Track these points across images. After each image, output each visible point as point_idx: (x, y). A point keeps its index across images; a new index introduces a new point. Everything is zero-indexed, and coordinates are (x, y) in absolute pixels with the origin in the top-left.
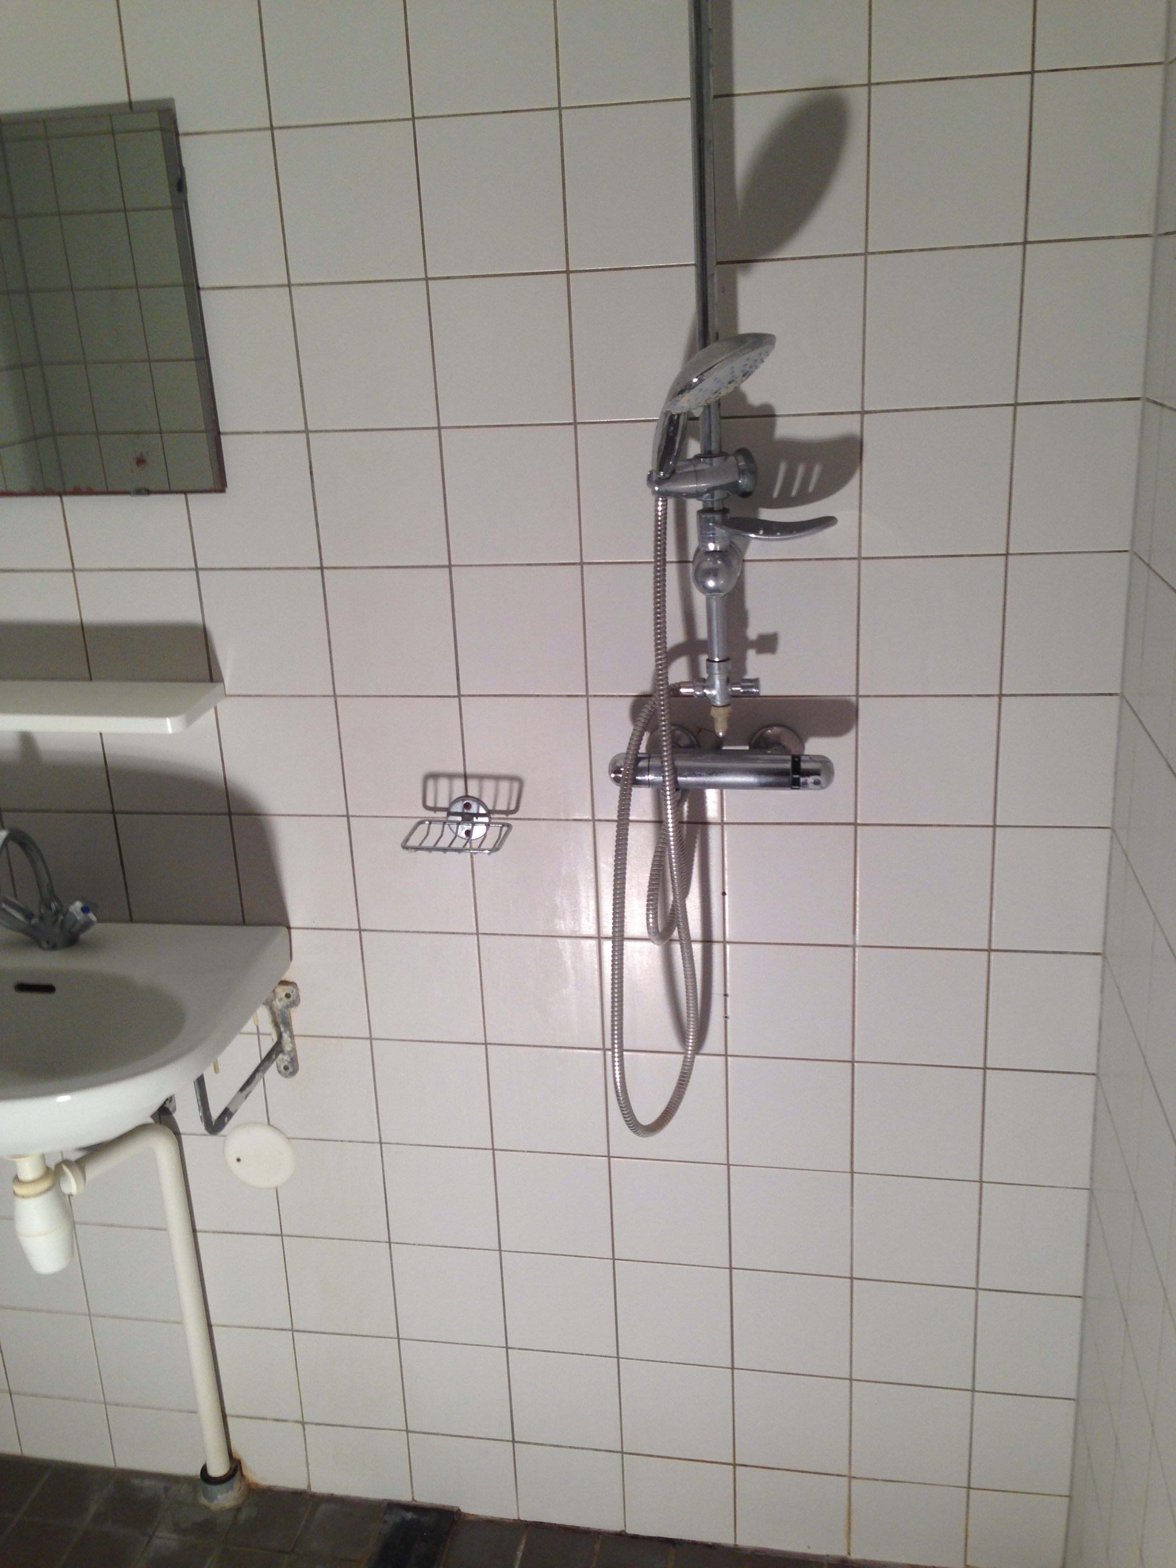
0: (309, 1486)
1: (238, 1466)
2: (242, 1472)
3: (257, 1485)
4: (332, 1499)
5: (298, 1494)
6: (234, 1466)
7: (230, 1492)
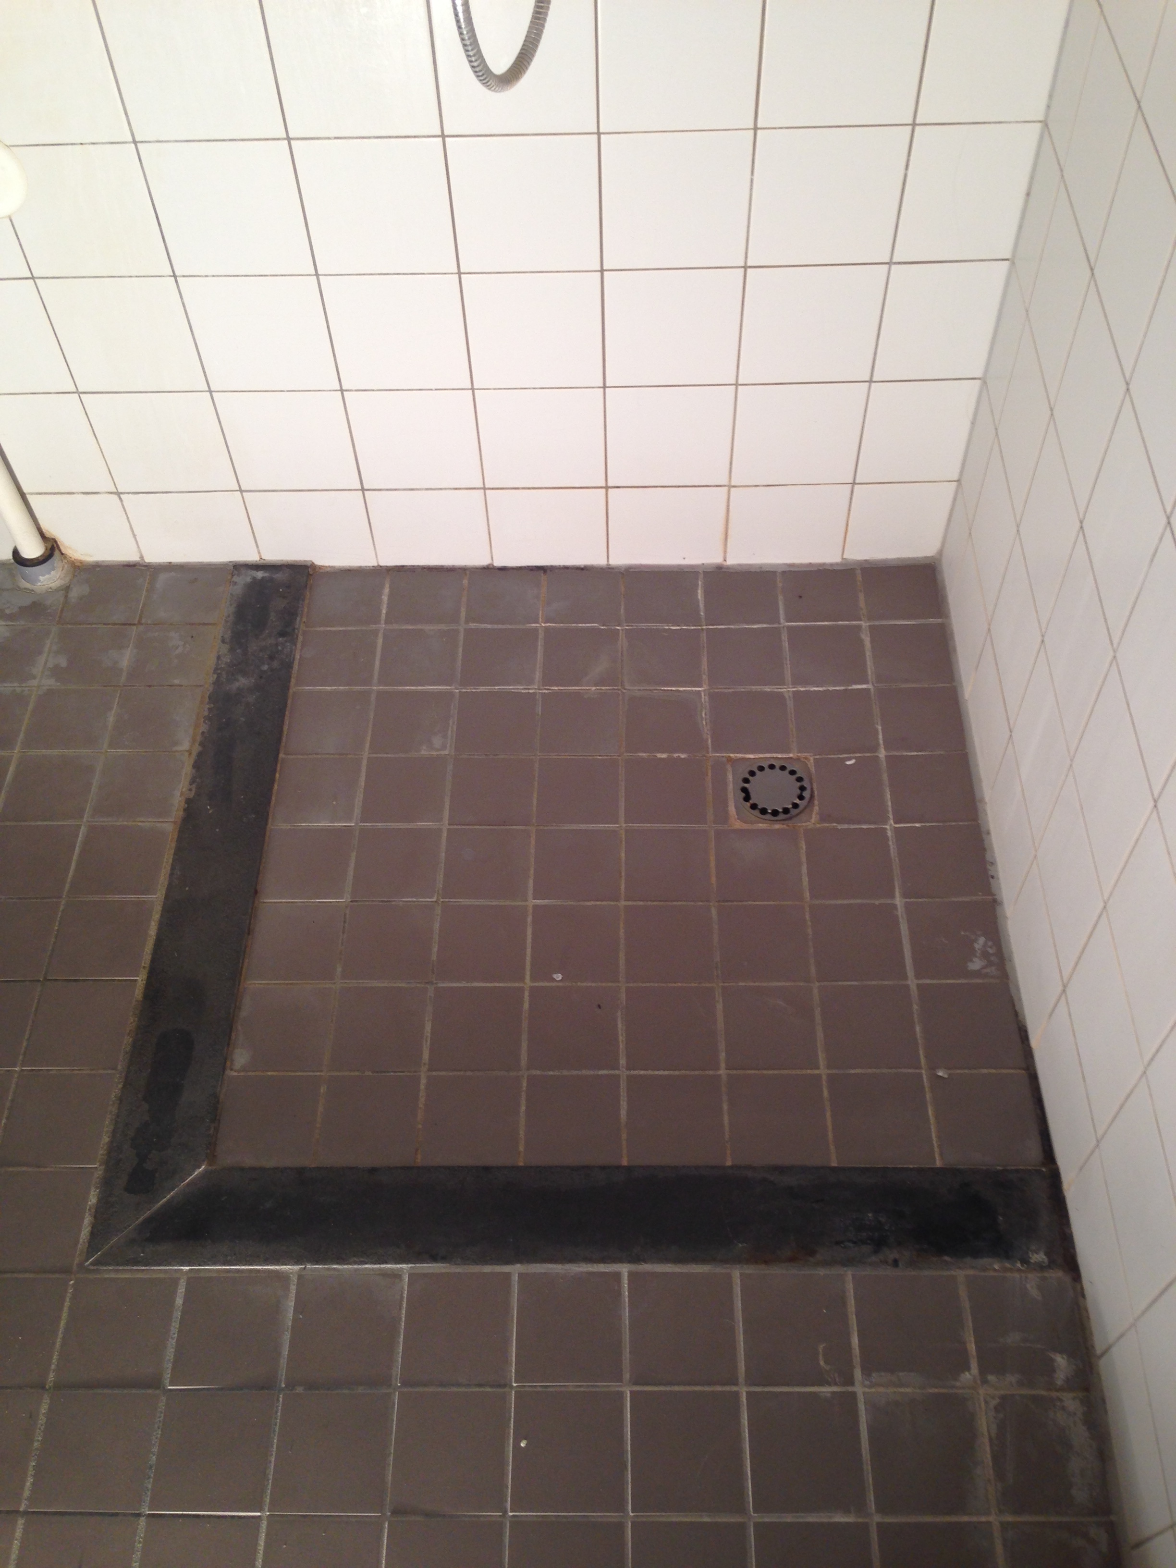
0: (142, 557)
1: (55, 546)
2: (60, 551)
3: (81, 562)
4: (169, 567)
5: (130, 566)
6: (50, 546)
7: (52, 572)
